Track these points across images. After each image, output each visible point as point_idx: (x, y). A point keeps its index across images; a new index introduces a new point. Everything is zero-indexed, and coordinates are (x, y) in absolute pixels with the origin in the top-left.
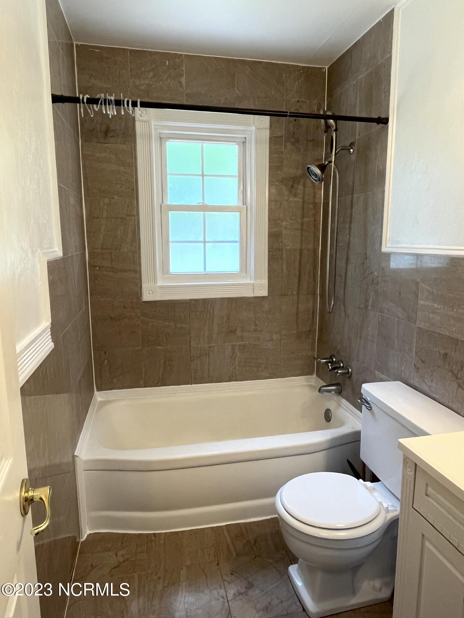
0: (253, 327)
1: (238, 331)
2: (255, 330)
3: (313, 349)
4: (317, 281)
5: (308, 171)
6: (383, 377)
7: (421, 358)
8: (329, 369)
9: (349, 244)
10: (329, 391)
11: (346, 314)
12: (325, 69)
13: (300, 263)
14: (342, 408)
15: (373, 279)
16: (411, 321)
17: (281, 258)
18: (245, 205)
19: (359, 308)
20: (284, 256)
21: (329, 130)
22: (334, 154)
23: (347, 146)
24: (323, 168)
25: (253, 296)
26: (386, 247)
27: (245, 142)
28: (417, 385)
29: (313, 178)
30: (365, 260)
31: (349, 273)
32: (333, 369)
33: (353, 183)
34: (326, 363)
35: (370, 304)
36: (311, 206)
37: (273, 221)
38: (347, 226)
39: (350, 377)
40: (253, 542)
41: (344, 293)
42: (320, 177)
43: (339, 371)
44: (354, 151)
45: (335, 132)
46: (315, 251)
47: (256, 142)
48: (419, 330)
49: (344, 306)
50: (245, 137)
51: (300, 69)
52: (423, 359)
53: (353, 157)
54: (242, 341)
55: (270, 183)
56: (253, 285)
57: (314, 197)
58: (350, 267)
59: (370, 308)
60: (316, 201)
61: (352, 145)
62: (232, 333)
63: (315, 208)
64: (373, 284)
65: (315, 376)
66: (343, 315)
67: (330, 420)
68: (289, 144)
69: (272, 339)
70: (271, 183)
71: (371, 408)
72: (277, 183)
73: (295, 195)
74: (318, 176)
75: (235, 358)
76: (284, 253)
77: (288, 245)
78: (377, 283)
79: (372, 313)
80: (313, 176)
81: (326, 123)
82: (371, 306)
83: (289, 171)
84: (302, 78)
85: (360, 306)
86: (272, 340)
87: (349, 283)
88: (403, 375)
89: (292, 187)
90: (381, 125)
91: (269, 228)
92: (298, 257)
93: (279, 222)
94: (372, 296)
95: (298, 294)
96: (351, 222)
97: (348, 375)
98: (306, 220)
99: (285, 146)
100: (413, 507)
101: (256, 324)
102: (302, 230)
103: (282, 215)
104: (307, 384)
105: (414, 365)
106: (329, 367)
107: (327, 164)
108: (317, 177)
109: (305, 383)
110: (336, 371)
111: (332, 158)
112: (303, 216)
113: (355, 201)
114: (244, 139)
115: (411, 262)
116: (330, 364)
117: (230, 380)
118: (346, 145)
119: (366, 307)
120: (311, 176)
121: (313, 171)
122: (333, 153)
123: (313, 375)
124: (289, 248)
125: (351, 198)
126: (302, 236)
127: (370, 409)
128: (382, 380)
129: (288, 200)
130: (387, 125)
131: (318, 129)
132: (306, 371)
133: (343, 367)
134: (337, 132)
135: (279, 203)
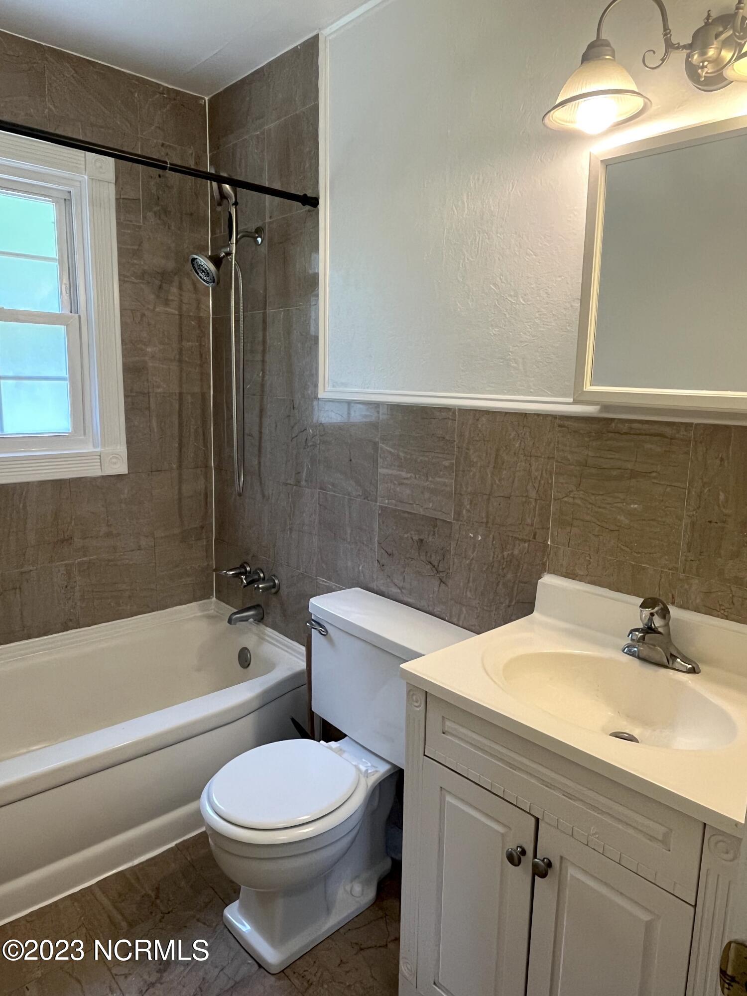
0: (104, 529)
1: (76, 539)
2: (109, 535)
3: (208, 556)
4: (209, 446)
5: (193, 265)
6: (332, 584)
7: (388, 551)
8: (243, 585)
9: (263, 385)
10: (245, 619)
11: (264, 496)
12: (203, 101)
13: (180, 416)
14: (267, 643)
15: (307, 439)
16: (369, 499)
17: (149, 408)
18: (75, 313)
19: (287, 484)
20: (153, 406)
21: (225, 202)
22: (234, 242)
23: (251, 233)
24: (217, 261)
25: (101, 475)
26: (324, 391)
27: (70, 200)
28: (383, 588)
29: (201, 277)
30: (292, 410)
31: (266, 431)
32: (249, 583)
33: (266, 290)
34: (235, 575)
35: (304, 477)
36: (193, 323)
37: (130, 345)
38: (259, 357)
39: (276, 593)
40: (153, 895)
41: (259, 463)
42: (214, 275)
43: (260, 586)
44: (264, 241)
45: (234, 206)
46: (204, 397)
47: (92, 203)
48: (382, 511)
49: (261, 483)
50: (70, 190)
51: (164, 90)
52: (390, 551)
53: (263, 250)
54: (85, 556)
55: (122, 278)
56: (100, 456)
57: (198, 308)
58: (267, 422)
59: (303, 483)
60: (201, 314)
61: (259, 231)
62: (65, 543)
63: (199, 326)
64: (308, 447)
65: (214, 599)
66: (259, 496)
67: (249, 664)
68: (150, 214)
69: (140, 546)
70: (122, 280)
71: (327, 632)
72: (133, 279)
73: (167, 302)
74: (211, 274)
75: (73, 588)
76: (151, 399)
77: (158, 387)
78: (314, 446)
79: (307, 490)
80: (202, 273)
81: (220, 189)
82: (306, 481)
83: (154, 261)
84: (168, 107)
85: (289, 482)
86: (140, 548)
87: (267, 445)
88: (362, 578)
89: (160, 287)
90: (308, 207)
91: (124, 356)
92: (177, 406)
93: (140, 346)
94: (307, 466)
95: (180, 467)
96: (264, 352)
97: (273, 590)
98: (187, 344)
99: (145, 218)
100: (426, 754)
101: (109, 523)
102: (180, 361)
103: (144, 334)
104: (202, 614)
105: (376, 561)
106: (242, 581)
107: (224, 256)
108: (208, 276)
109: (199, 614)
110: (256, 586)
111: (233, 249)
112: (181, 338)
113: (269, 320)
114: (68, 194)
115: (364, 413)
116: (243, 577)
117: (66, 628)
118: (249, 230)
119: (298, 483)
120: (198, 274)
121: (202, 265)
122: (233, 240)
123: (211, 598)
124: (160, 390)
125: (261, 314)
126: (181, 370)
127: (325, 633)
128: (330, 590)
129: (154, 310)
130: (316, 209)
131: (197, 198)
132: (199, 594)
133: (264, 579)
134: (237, 207)
135: (139, 314)
